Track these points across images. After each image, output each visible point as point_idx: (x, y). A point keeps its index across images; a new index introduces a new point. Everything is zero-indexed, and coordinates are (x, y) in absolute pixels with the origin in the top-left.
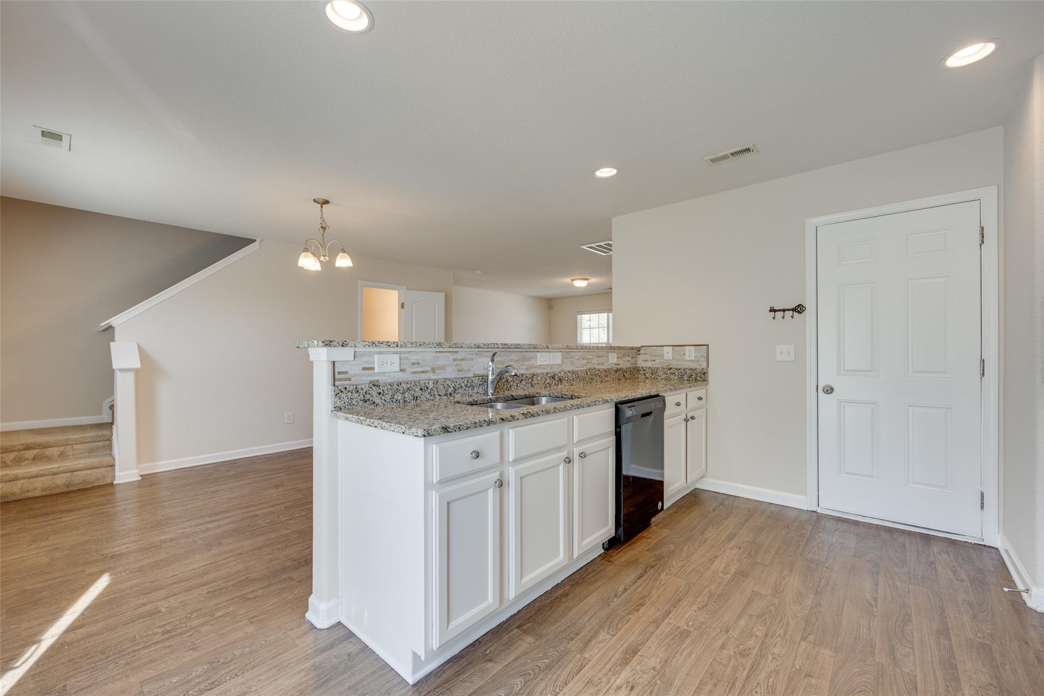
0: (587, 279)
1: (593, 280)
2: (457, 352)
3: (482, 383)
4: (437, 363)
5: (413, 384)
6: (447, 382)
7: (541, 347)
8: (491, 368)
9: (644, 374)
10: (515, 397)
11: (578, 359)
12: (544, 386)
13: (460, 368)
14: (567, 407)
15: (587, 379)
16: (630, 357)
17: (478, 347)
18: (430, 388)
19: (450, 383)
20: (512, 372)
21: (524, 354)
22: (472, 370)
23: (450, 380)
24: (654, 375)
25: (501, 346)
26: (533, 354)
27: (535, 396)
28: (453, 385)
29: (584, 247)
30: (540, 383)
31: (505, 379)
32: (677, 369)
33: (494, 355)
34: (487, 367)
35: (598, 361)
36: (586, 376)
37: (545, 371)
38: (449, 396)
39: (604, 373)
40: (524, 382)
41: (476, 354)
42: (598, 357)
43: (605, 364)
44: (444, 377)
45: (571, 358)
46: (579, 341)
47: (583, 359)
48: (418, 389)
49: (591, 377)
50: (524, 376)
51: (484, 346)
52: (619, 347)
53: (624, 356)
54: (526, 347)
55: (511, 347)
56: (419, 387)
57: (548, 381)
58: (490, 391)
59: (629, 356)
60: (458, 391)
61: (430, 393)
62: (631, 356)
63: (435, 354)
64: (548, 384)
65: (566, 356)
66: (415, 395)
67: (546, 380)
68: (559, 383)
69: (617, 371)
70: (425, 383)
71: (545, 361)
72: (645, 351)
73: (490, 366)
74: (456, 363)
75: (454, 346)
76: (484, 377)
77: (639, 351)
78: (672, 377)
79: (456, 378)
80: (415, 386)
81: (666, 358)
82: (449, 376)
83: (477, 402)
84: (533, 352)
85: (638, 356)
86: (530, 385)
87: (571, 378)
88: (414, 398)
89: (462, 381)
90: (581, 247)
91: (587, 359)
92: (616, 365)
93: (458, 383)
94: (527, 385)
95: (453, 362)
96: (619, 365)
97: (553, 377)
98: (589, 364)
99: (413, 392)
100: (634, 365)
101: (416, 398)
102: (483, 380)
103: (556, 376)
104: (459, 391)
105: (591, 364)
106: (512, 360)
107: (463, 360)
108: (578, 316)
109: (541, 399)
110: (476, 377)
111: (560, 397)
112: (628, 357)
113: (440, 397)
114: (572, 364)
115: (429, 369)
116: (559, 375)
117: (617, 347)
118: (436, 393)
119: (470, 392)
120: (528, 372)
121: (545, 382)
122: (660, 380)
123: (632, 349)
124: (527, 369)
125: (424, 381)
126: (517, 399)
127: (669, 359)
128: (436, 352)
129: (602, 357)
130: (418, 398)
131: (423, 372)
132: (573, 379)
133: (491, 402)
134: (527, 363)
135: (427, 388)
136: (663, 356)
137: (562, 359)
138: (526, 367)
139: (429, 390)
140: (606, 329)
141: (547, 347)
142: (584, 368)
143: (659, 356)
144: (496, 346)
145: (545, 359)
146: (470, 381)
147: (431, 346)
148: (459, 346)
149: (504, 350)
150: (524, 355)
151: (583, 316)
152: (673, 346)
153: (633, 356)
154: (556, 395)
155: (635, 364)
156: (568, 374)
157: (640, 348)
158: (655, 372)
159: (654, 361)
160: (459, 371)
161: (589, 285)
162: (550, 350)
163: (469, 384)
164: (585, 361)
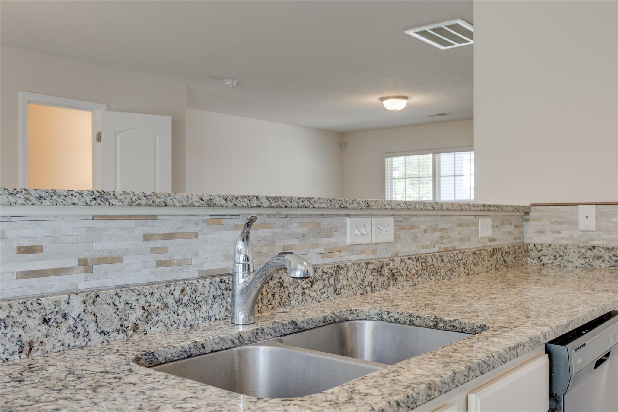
0: (405, 98)
1: (416, 99)
2: (154, 217)
3: (219, 292)
4: (97, 246)
5: (17, 307)
6: (126, 296)
7: (356, 205)
8: (242, 256)
9: (539, 258)
10: (302, 326)
11: (425, 231)
12: (361, 291)
13: (162, 257)
14: (458, 376)
15: (443, 271)
16: (513, 227)
17: (210, 204)
18: (74, 314)
19: (132, 298)
20: (296, 269)
21: (320, 220)
22: (195, 261)
23: (133, 291)
24: (559, 259)
25: (266, 204)
26: (336, 221)
27: (347, 320)
28: (142, 302)
29: (412, 33)
30: (354, 286)
31: (275, 281)
32: (608, 249)
33: (249, 225)
34: (231, 253)
35: (460, 233)
36: (441, 265)
37: (363, 257)
38: (130, 333)
39: (471, 258)
40: (318, 285)
41: (204, 221)
42: (460, 225)
43: (472, 239)
44: (119, 281)
45: (412, 228)
46: (388, 197)
47: (435, 231)
48: (34, 322)
49: (449, 265)
50: (320, 271)
51: (223, 202)
52: (497, 206)
53: (503, 224)
54: (323, 206)
55: (289, 204)
56: (38, 317)
57: (370, 278)
58: (240, 317)
59: (511, 223)
60: (156, 318)
61: (73, 330)
62: (514, 223)
63: (89, 223)
64: (370, 285)
65: (402, 224)
66: (26, 339)
67: (365, 276)
68: (392, 283)
69: (494, 252)
70: (56, 304)
71: (363, 235)
72: (540, 213)
73: (240, 253)
74: (152, 244)
75: (144, 202)
76: (225, 279)
77: (527, 213)
78: (597, 263)
79: (152, 283)
80: (25, 314)
81: (582, 226)
82: (131, 280)
83: (204, 347)
85: (524, 223)
86: (331, 290)
87: (413, 271)
88: (22, 347)
89: (168, 290)
90: (406, 32)
91: (442, 229)
92: (490, 241)
93: (157, 296)
94: (325, 290)
95: (144, 244)
96: (494, 240)
97: (379, 271)
98: (444, 241)
99: (21, 332)
100: (519, 241)
101: (27, 348)
102: (223, 286)
103: (385, 269)
104: (161, 317)
105: (448, 240)
106: (292, 235)
107: (170, 236)
108: (386, 159)
109: (362, 326)
110: (206, 278)
111: (405, 323)
112: (508, 226)
113: (103, 337)
114: (414, 240)
115: (74, 263)
116: (391, 266)
117: (494, 206)
118: (92, 327)
119: (190, 317)
120: (327, 261)
121: (363, 281)
122: (571, 269)
123: (518, 211)
124: (325, 255)
125: (54, 298)
126: (305, 330)
127: (589, 229)
128: (94, 217)
129: (468, 225)
130: (36, 345)
131: (57, 272)
132: (417, 272)
133: (241, 344)
134: (324, 240)
135: (65, 316)
136: (577, 224)
137: (396, 231)
138: (323, 251)
139: (71, 322)
140: (431, 178)
141: (368, 206)
142: (436, 249)
143: (568, 223)
144: (255, 202)
145: (363, 231)
146: (188, 291)
147: (76, 200)
148: (158, 201)
149: (274, 211)
151: (395, 159)
152: (597, 204)
153: (518, 224)
154: (397, 317)
155: (520, 238)
156: (409, 262)
157: (529, 208)
158: (561, 253)
159: (559, 232)
160: (160, 264)
161: (408, 106)
162: (374, 212)
163: (187, 297)
164: (438, 234)
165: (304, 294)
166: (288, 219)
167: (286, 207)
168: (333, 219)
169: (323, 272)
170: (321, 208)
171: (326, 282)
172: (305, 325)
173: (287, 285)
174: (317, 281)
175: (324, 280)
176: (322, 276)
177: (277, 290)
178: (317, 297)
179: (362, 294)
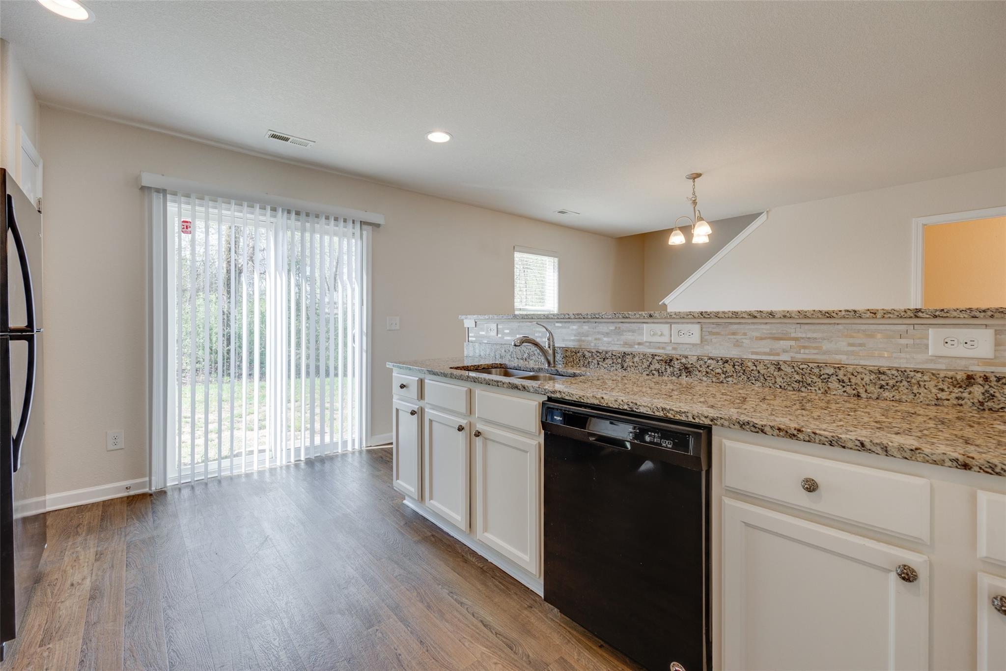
18: (511, 351)
21: (620, 325)
40: (609, 361)
55: (586, 316)
60: (532, 358)
84: (634, 322)
94: (614, 365)
139: (510, 353)
144: (567, 316)
150: (619, 328)
162: (655, 321)
165: (599, 364)
166: (597, 324)
167: (584, 318)
168: (630, 324)
169: (612, 354)
170: (608, 318)
171: (615, 361)
172: (563, 373)
173: (588, 357)
174: (607, 359)
175: (613, 359)
176: (612, 357)
177: (581, 358)
178: (608, 368)
179: (648, 375)
